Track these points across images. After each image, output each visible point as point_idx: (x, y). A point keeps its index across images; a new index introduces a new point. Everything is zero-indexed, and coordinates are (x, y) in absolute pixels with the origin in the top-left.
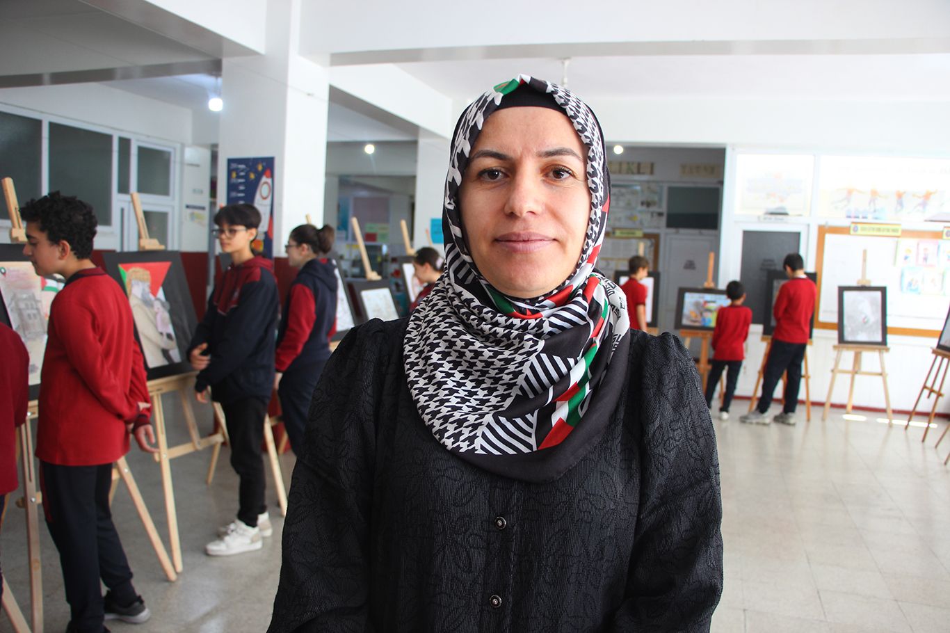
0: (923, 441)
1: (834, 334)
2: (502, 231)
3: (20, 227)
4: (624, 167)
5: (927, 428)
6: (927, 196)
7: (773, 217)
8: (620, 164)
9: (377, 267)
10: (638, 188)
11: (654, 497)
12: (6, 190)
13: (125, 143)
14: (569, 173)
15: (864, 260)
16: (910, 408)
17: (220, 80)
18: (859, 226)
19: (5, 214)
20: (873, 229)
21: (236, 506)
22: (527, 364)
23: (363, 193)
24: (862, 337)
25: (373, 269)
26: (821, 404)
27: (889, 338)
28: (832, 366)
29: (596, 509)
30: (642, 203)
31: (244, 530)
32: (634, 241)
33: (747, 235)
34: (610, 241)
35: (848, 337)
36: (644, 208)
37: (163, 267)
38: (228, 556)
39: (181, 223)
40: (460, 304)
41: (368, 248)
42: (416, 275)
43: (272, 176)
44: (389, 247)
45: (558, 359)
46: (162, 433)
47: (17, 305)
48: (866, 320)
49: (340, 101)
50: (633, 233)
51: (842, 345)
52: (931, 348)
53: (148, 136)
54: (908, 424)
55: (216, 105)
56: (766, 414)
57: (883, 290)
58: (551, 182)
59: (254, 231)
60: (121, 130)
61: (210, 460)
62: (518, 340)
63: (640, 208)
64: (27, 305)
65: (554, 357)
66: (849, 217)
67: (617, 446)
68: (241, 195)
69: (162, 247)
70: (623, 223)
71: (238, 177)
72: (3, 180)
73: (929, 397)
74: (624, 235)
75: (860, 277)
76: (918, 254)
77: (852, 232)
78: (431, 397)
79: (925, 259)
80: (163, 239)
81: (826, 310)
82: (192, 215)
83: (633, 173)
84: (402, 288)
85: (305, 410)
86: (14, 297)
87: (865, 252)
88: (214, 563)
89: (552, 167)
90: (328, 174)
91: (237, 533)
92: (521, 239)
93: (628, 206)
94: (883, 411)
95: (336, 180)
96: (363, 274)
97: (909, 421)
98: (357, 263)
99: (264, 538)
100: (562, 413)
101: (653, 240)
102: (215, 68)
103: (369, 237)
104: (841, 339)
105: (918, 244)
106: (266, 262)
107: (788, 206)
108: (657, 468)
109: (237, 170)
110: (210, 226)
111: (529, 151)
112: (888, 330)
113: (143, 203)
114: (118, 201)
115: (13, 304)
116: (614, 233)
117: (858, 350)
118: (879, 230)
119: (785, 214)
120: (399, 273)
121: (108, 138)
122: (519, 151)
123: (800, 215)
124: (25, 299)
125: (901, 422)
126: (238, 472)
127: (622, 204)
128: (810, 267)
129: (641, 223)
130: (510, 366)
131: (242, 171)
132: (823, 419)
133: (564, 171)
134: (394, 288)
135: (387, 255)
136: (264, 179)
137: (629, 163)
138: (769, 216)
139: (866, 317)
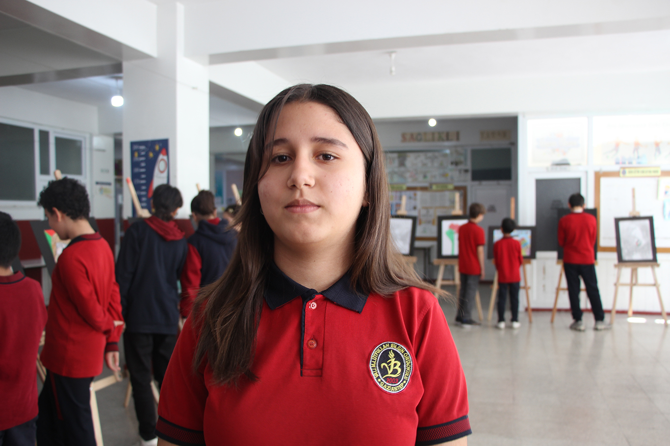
1: (614, 255)
4: (436, 136)
7: (559, 167)
8: (433, 134)
10: (448, 151)
13: (44, 135)
15: (634, 196)
17: (120, 83)
18: (627, 170)
20: (638, 172)
23: (233, 167)
24: (637, 256)
27: (659, 256)
28: (614, 280)
30: (452, 163)
32: (447, 193)
33: (539, 182)
34: (428, 194)
35: (625, 257)
36: (453, 167)
43: (167, 153)
48: (639, 243)
49: (218, 93)
50: (446, 187)
51: (621, 264)
53: (63, 129)
55: (117, 101)
57: (650, 219)
60: (41, 125)
63: (450, 167)
66: (617, 163)
68: (143, 170)
70: (438, 179)
71: (140, 156)
74: (440, 189)
75: (631, 210)
77: (621, 175)
81: (606, 237)
82: (101, 190)
83: (443, 140)
87: (633, 190)
90: (211, 154)
93: (441, 165)
94: (659, 314)
95: (214, 158)
101: (463, 190)
102: (116, 69)
104: (620, 259)
107: (569, 158)
109: (139, 151)
112: (657, 250)
114: (40, 180)
116: (431, 187)
117: (634, 267)
118: (643, 172)
119: (568, 164)
121: (30, 131)
123: (579, 165)
127: (436, 164)
128: (590, 204)
129: (452, 178)
131: (143, 151)
136: (161, 157)
137: (440, 133)
138: (555, 167)
139: (638, 241)
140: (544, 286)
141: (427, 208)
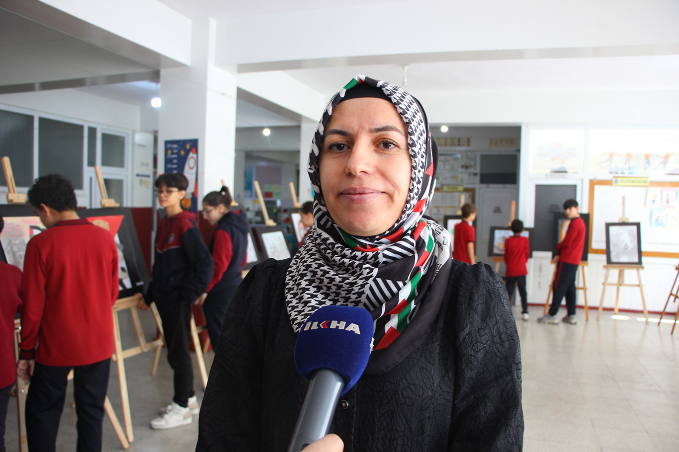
0: (672, 333)
1: (604, 257)
2: (344, 187)
3: (14, 192)
4: (449, 141)
5: (675, 324)
6: (667, 157)
7: (557, 174)
8: (446, 139)
9: (274, 216)
10: (459, 156)
11: (465, 387)
12: (5, 166)
13: (92, 131)
14: (394, 145)
15: (624, 204)
16: (661, 310)
17: (159, 85)
18: (619, 179)
19: (4, 183)
20: (629, 181)
21: (172, 392)
22: (367, 287)
23: (263, 164)
24: (624, 259)
25: (270, 217)
26: (596, 308)
27: (644, 259)
28: (602, 280)
29: (416, 395)
30: (462, 167)
31: (179, 410)
32: (457, 194)
33: (538, 187)
34: (439, 194)
35: (614, 259)
36: (464, 170)
37: (118, 219)
38: (167, 429)
39: (133, 187)
40: (321, 242)
41: (266, 203)
42: (302, 221)
43: (196, 152)
44: (282, 201)
45: (390, 282)
46: (118, 340)
47: (12, 248)
48: (626, 247)
49: (245, 98)
50: (456, 188)
51: (609, 265)
52: (675, 266)
53: (109, 126)
54: (660, 322)
55: (156, 103)
56: (555, 316)
57: (638, 225)
58: (381, 151)
59: (183, 192)
60: (90, 122)
61: (154, 358)
62: (359, 268)
63: (461, 170)
64: (19, 248)
65: (387, 280)
66: (611, 173)
67: (436, 348)
68: (175, 166)
69: (118, 205)
70: (449, 181)
71: (172, 153)
72: (2, 159)
73: (674, 301)
74: (450, 190)
75: (620, 216)
76: (662, 198)
77: (614, 183)
78: (300, 312)
79: (667, 202)
80: (119, 198)
81: (597, 240)
82: (141, 181)
83: (455, 145)
84: (291, 231)
85: (222, 321)
86: (10, 243)
87: (624, 198)
88: (157, 435)
89: (381, 140)
90: (237, 151)
91: (173, 412)
92: (358, 192)
93: (452, 169)
94: (641, 312)
95: (243, 155)
96: (263, 221)
97: (661, 319)
98: (259, 213)
99: (193, 415)
100: (394, 322)
101: (471, 193)
102: (155, 76)
103: (267, 195)
104: (609, 261)
105: (662, 191)
106: (192, 215)
107: (567, 166)
108: (467, 365)
109: (171, 149)
110: (153, 188)
111: (363, 128)
112: (643, 254)
113: (103, 173)
114: (88, 172)
115: (9, 248)
116: (442, 188)
117: (621, 268)
118: (633, 182)
119: (565, 172)
120: (289, 220)
121: (80, 128)
122: (356, 128)
123: (576, 173)
124: (18, 244)
125: (655, 320)
126: (173, 367)
127: (448, 167)
128: (583, 209)
129: (462, 181)
130: (354, 288)
131: (176, 149)
132: (598, 319)
133: (391, 143)
134: (285, 230)
135: (280, 208)
136: (191, 155)
137: (452, 139)
138: (554, 174)
139: (626, 244)
140: (540, 283)
141: (437, 207)
